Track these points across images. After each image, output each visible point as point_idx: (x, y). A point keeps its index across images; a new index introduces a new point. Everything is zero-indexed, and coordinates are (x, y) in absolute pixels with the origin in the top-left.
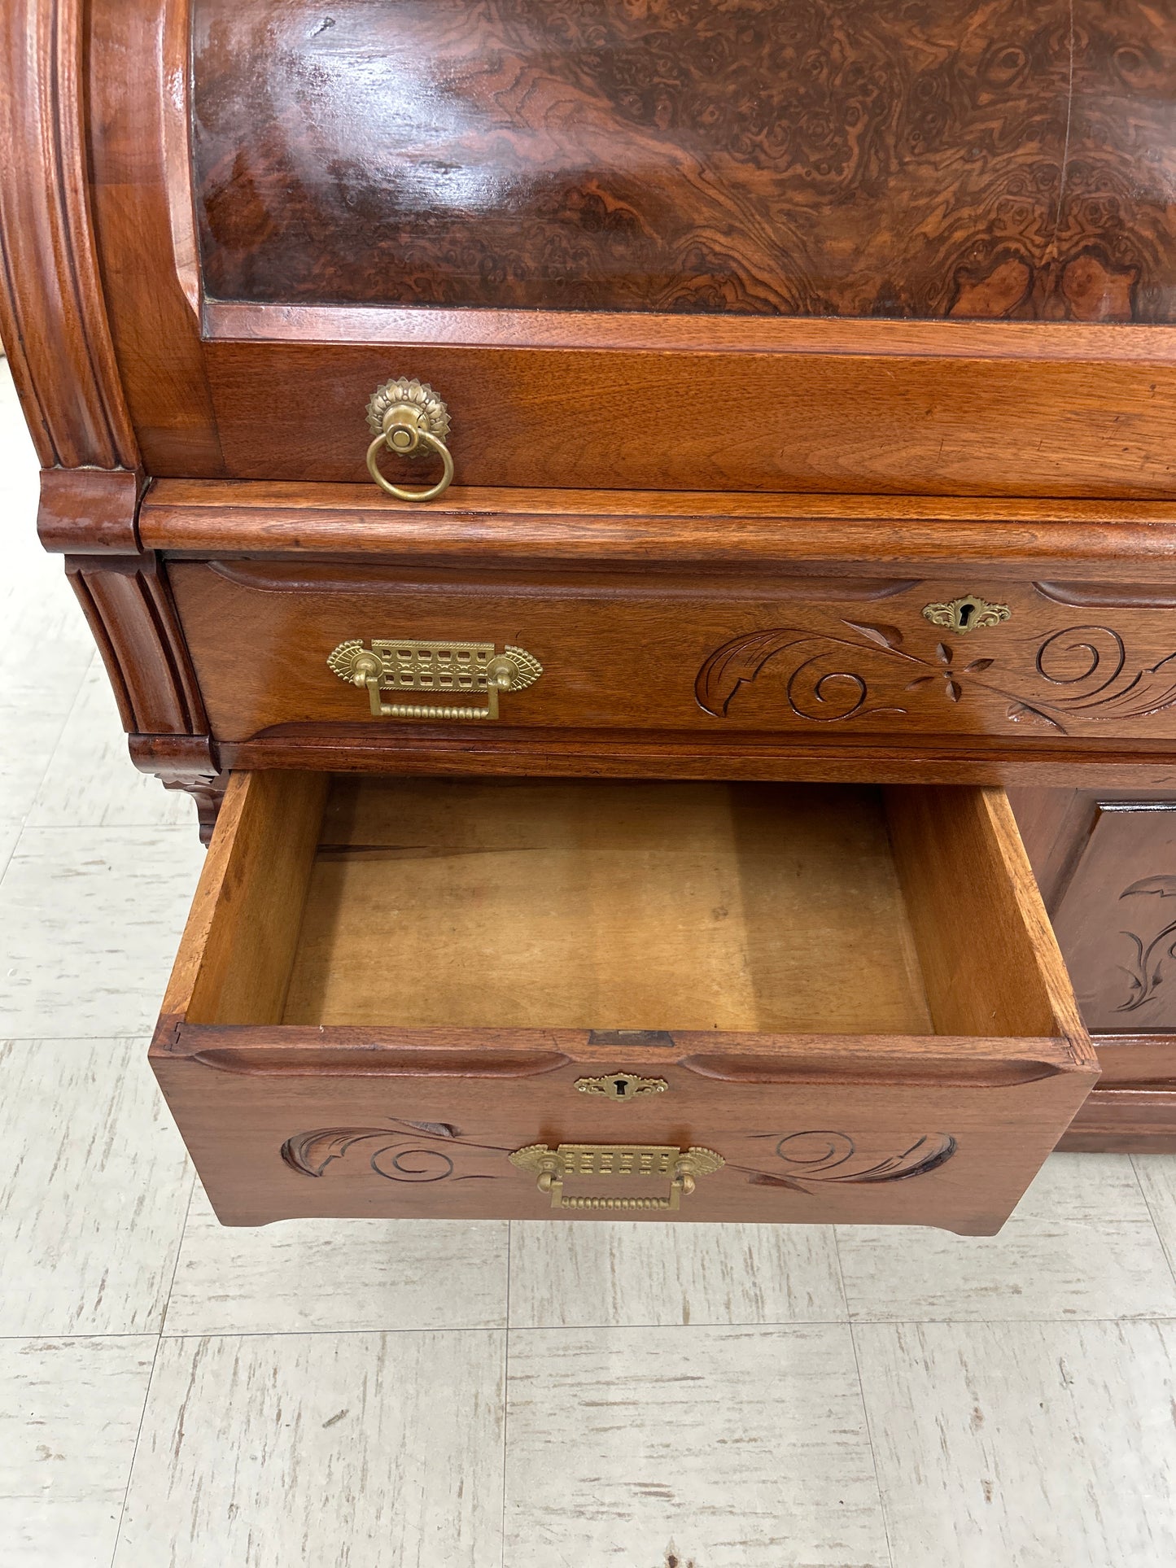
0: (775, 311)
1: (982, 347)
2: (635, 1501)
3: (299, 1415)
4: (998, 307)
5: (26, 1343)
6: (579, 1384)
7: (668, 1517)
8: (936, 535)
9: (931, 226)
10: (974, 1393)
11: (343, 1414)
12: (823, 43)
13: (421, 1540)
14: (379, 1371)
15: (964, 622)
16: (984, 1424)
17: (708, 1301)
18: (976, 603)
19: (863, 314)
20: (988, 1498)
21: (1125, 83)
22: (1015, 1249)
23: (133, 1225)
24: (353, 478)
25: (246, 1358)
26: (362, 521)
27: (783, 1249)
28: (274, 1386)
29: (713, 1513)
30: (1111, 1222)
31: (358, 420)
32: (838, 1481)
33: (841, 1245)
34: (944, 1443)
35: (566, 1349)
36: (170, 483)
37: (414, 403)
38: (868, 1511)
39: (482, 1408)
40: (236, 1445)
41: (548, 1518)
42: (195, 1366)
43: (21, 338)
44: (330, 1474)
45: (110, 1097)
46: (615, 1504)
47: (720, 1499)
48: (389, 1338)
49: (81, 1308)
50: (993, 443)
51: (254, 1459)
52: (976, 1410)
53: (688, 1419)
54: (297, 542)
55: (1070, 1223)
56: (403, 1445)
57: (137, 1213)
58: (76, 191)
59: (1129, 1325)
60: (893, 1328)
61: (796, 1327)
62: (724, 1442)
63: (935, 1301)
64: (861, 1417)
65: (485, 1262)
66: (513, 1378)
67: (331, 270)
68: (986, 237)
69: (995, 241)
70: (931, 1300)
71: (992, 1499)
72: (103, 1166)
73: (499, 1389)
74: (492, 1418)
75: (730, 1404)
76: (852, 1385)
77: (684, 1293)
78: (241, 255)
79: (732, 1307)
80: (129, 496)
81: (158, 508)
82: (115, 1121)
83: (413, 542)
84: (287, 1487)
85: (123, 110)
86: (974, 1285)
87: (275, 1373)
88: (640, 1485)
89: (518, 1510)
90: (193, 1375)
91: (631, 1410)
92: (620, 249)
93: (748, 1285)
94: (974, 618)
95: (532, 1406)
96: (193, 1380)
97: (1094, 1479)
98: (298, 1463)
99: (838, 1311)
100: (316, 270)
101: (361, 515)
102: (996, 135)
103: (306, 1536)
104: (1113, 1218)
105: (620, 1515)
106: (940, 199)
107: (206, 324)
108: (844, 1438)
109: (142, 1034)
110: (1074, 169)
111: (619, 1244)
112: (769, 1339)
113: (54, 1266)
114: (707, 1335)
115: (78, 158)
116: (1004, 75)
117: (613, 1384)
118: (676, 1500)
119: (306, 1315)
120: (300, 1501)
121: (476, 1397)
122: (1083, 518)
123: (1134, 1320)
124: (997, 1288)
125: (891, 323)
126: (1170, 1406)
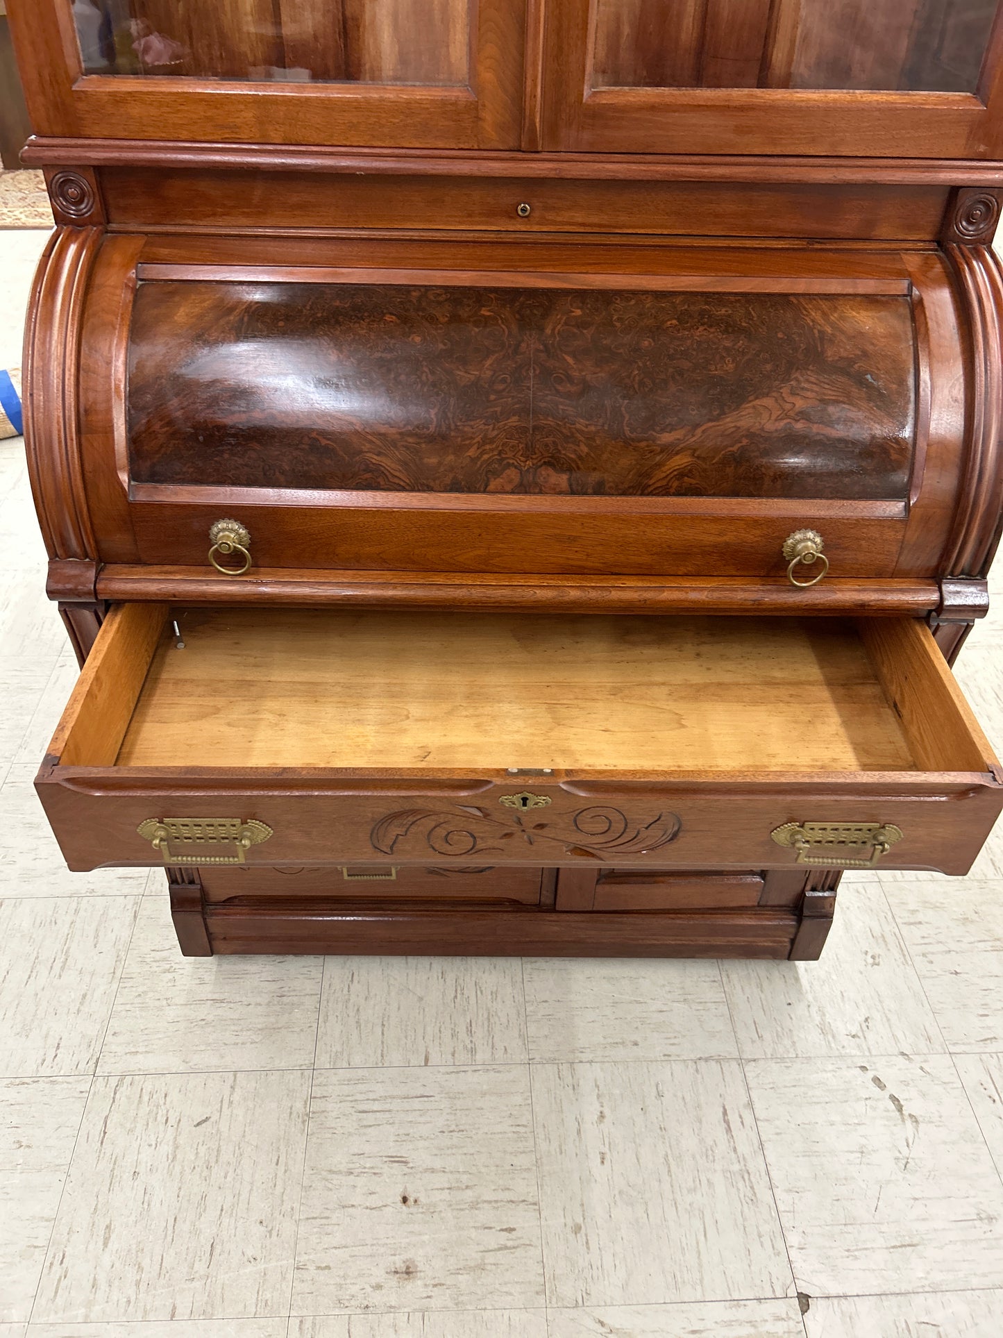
0: (403, 489)
1: (501, 506)
2: (385, 1166)
3: (180, 1120)
4: (507, 488)
5: (7, 1081)
6: (356, 1100)
7: (405, 1174)
8: (488, 592)
9: (472, 452)
10: (602, 1103)
11: (207, 1119)
12: (418, 373)
13: (251, 1190)
14: (231, 1094)
16: (605, 1120)
17: (441, 1051)
19: (445, 491)
20: (603, 1162)
21: (557, 391)
22: (638, 1020)
23: (79, 1011)
24: (202, 564)
25: (148, 1087)
26: (207, 585)
27: (492, 1021)
28: (165, 1104)
29: (433, 1172)
30: (701, 1003)
31: (205, 539)
32: (511, 1153)
33: (528, 1018)
34: (579, 1132)
35: (349, 1080)
36: (112, 566)
37: (232, 530)
38: (528, 1170)
39: (294, 1115)
40: (139, 1138)
41: (329, 1176)
42: (115, 1093)
43: (43, 502)
44: (197, 1153)
45: (66, 934)
46: (372, 1168)
47: (438, 1164)
48: (239, 1074)
49: (44, 1060)
51: (150, 1145)
52: (601, 1113)
53: (422, 1119)
54: (175, 596)
55: (675, 1004)
56: (244, 1136)
57: (81, 1004)
58: (72, 440)
59: (703, 1063)
60: (556, 1066)
61: (494, 1067)
62: (443, 1132)
63: (584, 1051)
64: (530, 1117)
65: (302, 1030)
66: (315, 1098)
67: (192, 469)
68: (498, 458)
69: (503, 459)
70: (581, 1050)
71: (605, 1162)
72: (60, 976)
73: (306, 1104)
74: (300, 1120)
75: (449, 1111)
76: (526, 1099)
77: (427, 1047)
78: (148, 463)
79: (456, 1055)
80: (92, 574)
81: (107, 579)
82: (69, 948)
83: (232, 595)
84: (170, 1161)
85: (95, 403)
86: (610, 1040)
87: (166, 1096)
88: (389, 1157)
89: (312, 1172)
90: (114, 1098)
91: (387, 1115)
92: (328, 462)
93: (468, 1042)
95: (326, 1114)
96: (114, 1101)
97: (669, 1152)
98: (177, 1147)
99: (522, 1057)
100: (184, 470)
101: (207, 582)
102: (498, 413)
103: (180, 1188)
104: (702, 1001)
105: (375, 1174)
106: (475, 441)
107: (131, 494)
108: (518, 1129)
109: (88, 894)
110: (535, 428)
111: (388, 1020)
112: (477, 1073)
113: (27, 1036)
114: (439, 1072)
115: (73, 425)
116: (501, 387)
117: (377, 1100)
118: (411, 1165)
119: (187, 1063)
120: (178, 1169)
121: (291, 1108)
122: (560, 583)
123: (706, 1060)
124: (624, 1043)
125: (458, 495)
126: (722, 1109)
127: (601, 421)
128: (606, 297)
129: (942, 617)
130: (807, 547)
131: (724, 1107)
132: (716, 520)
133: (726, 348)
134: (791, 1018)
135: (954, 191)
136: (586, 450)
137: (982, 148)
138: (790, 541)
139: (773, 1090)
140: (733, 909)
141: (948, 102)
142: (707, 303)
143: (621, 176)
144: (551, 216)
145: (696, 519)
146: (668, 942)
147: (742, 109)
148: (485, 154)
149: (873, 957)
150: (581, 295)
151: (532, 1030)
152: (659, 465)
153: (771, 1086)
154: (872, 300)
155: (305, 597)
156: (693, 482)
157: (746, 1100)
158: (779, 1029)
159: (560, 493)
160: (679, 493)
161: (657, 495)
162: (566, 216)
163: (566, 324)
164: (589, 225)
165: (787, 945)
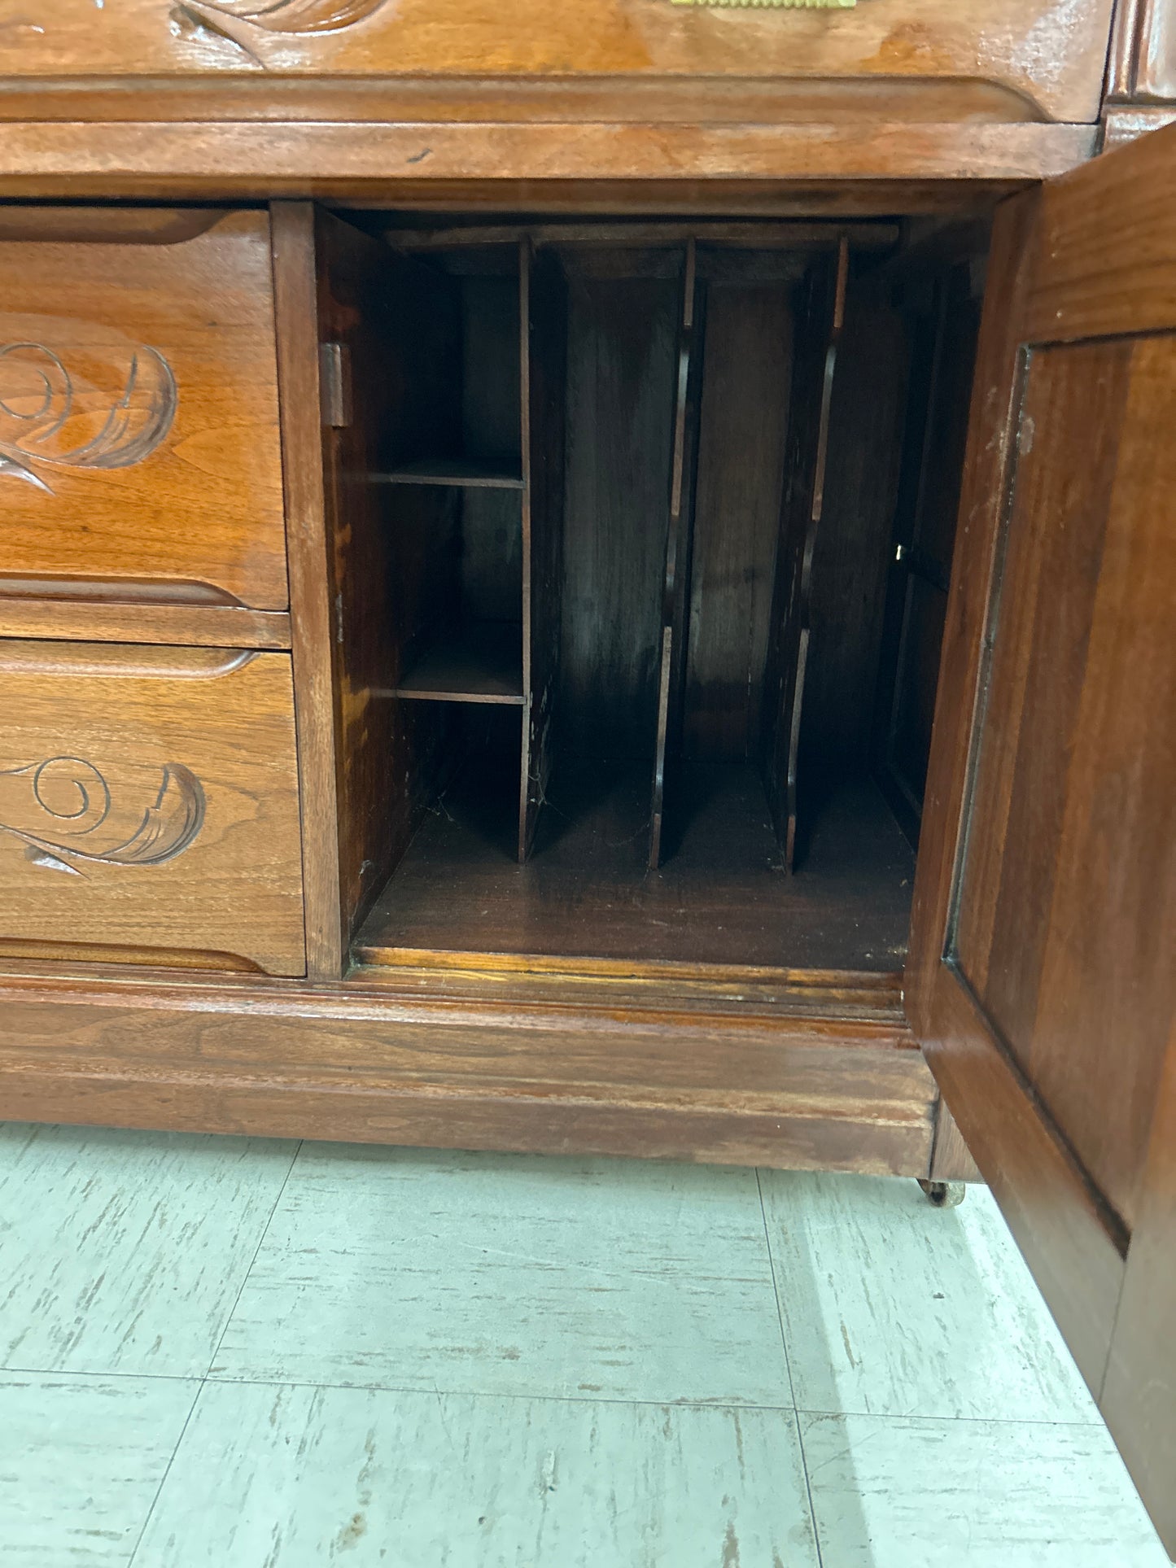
10: (368, 1493)
16: (362, 1541)
22: (533, 1304)
27: (156, 1280)
30: (705, 1279)
33: (251, 1281)
52: (356, 1519)
55: (637, 1277)
59: (687, 1413)
60: (272, 1392)
61: (107, 1380)
63: (366, 1359)
64: (140, 1515)
70: (358, 1358)
76: (154, 1466)
79: (21, 1346)
86: (442, 1343)
93: (68, 1320)
99: (193, 1363)
104: (709, 1274)
108: (92, 1542)
112: (52, 1392)
123: (698, 1406)
124: (478, 1350)
126: (723, 1539)
131: (730, 1534)
134: (944, 1328)
139: (884, 1496)
146: (623, 1103)
151: (250, 1305)
153: (879, 1485)
157: (799, 1517)
158: (910, 1350)
165: (924, 1124)
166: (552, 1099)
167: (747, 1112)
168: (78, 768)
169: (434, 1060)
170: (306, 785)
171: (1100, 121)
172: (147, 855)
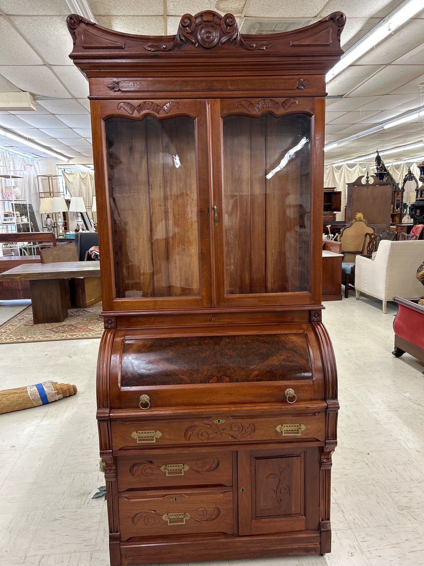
0: (189, 384)
1: (213, 386)
4: (215, 382)
8: (211, 410)
9: (205, 373)
15: (219, 423)
18: (220, 420)
19: (199, 383)
21: (225, 358)
24: (137, 407)
31: (138, 400)
36: (113, 410)
37: (146, 397)
50: (217, 398)
54: (129, 416)
67: (136, 382)
68: (211, 374)
69: (213, 375)
78: (126, 381)
80: (108, 411)
81: (112, 413)
83: (144, 415)
92: (170, 378)
94: (220, 422)
100: (134, 383)
101: (138, 412)
102: (211, 364)
106: (206, 370)
107: (121, 389)
110: (220, 366)
116: (211, 357)
125: (202, 384)
127: (236, 364)
128: (234, 337)
129: (329, 410)
130: (290, 392)
132: (267, 387)
133: (263, 346)
135: (310, 311)
136: (233, 371)
137: (313, 302)
138: (286, 392)
140: (298, 531)
141: (303, 294)
142: (257, 337)
143: (235, 312)
144: (219, 321)
145: (261, 387)
146: (278, 548)
147: (259, 297)
148: (204, 309)
149: (351, 553)
150: (228, 337)
152: (251, 374)
154: (295, 334)
155: (163, 414)
156: (260, 378)
159: (227, 382)
160: (256, 381)
161: (251, 381)
162: (223, 320)
163: (225, 343)
164: (229, 322)
165: (319, 546)
166: (269, 548)
167: (295, 547)
168: (203, 509)
169: (253, 545)
170: (234, 508)
171: (325, 441)
172: (212, 519)
